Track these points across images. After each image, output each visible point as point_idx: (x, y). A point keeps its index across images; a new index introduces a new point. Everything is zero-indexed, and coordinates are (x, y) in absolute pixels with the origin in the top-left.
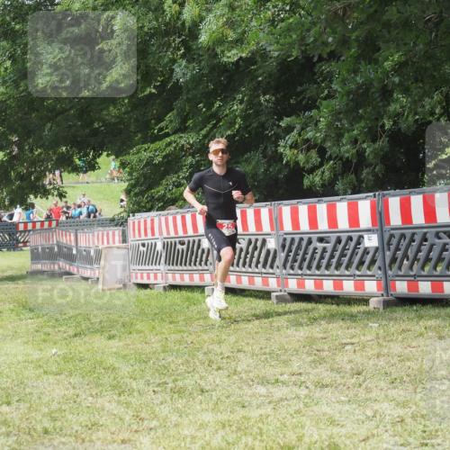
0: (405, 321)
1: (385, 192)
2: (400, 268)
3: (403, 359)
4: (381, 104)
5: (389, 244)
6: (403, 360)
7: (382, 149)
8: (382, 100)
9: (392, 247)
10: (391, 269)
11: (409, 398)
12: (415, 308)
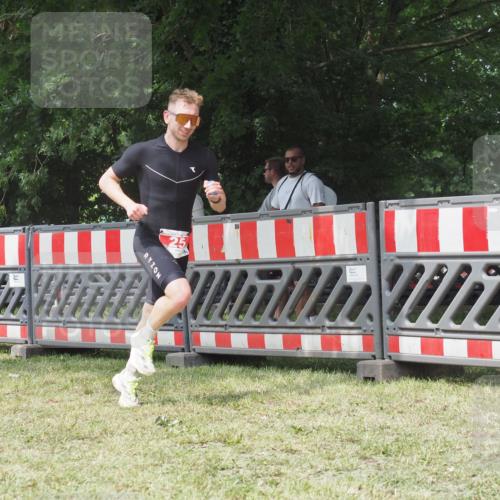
0: (50, 372)
1: (36, 227)
2: (48, 312)
3: (43, 414)
4: (40, 129)
5: (37, 285)
6: (42, 417)
7: (40, 180)
8: (40, 125)
9: (41, 289)
10: (38, 314)
11: (44, 460)
12: (62, 357)
